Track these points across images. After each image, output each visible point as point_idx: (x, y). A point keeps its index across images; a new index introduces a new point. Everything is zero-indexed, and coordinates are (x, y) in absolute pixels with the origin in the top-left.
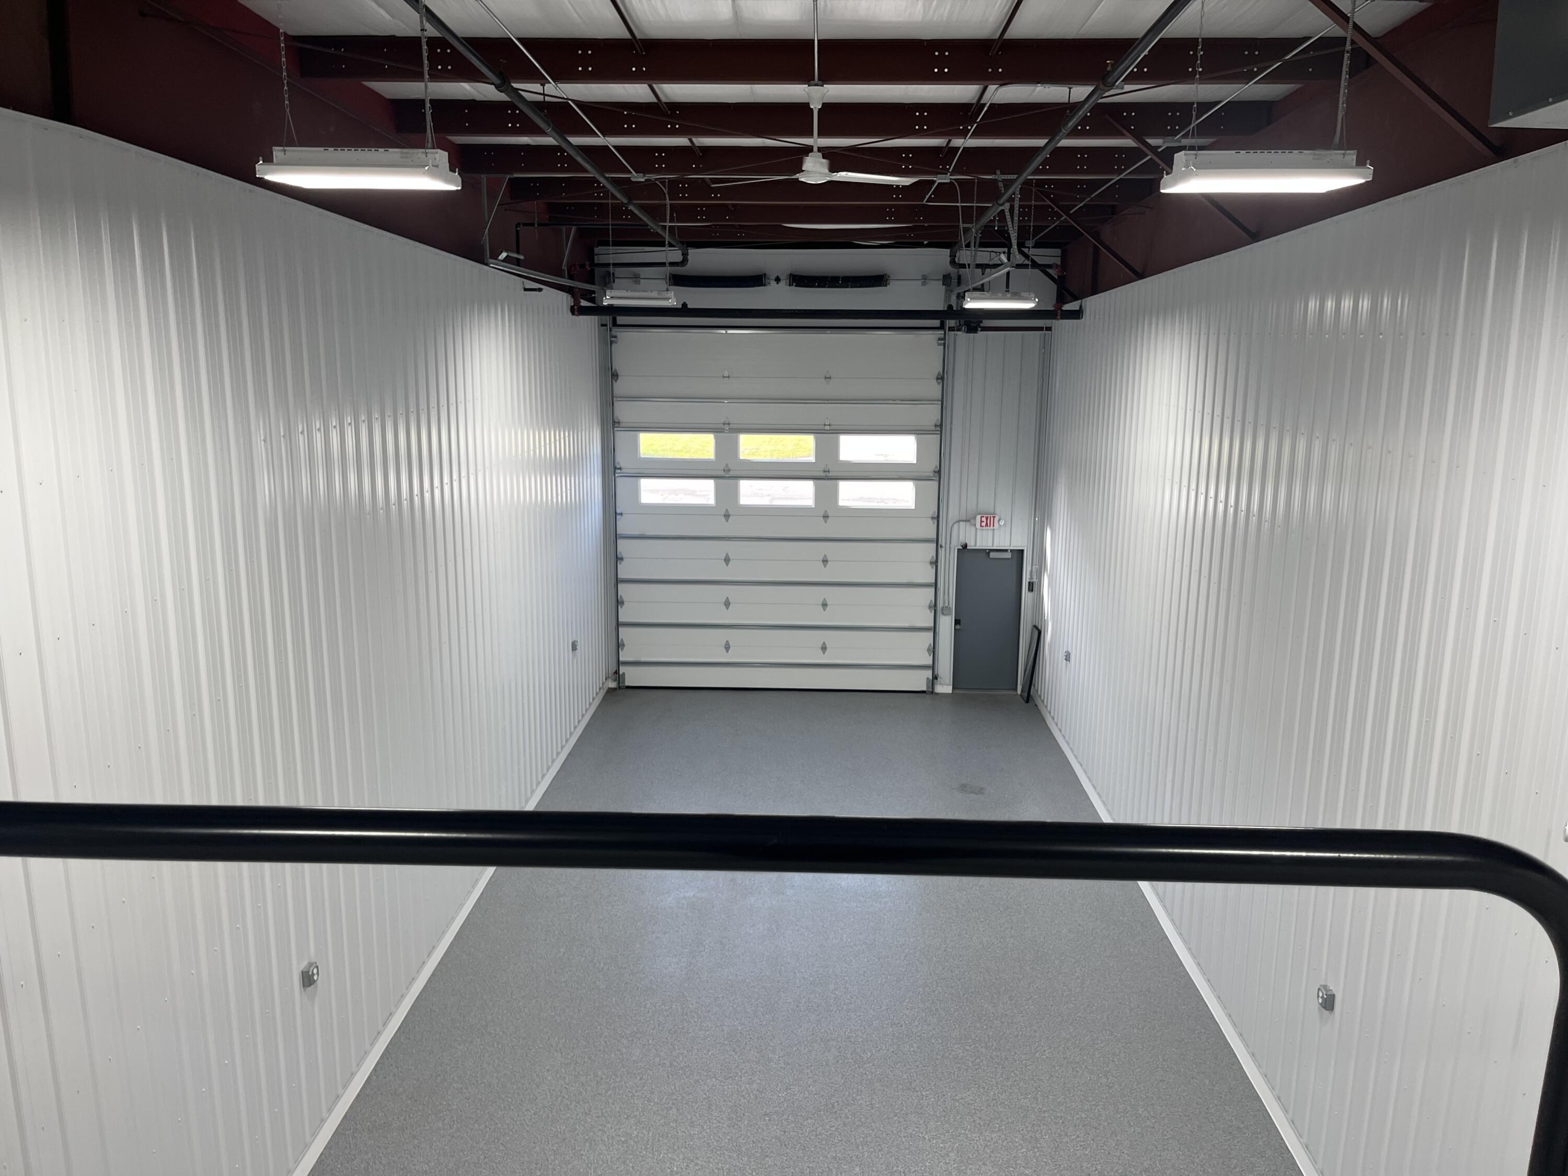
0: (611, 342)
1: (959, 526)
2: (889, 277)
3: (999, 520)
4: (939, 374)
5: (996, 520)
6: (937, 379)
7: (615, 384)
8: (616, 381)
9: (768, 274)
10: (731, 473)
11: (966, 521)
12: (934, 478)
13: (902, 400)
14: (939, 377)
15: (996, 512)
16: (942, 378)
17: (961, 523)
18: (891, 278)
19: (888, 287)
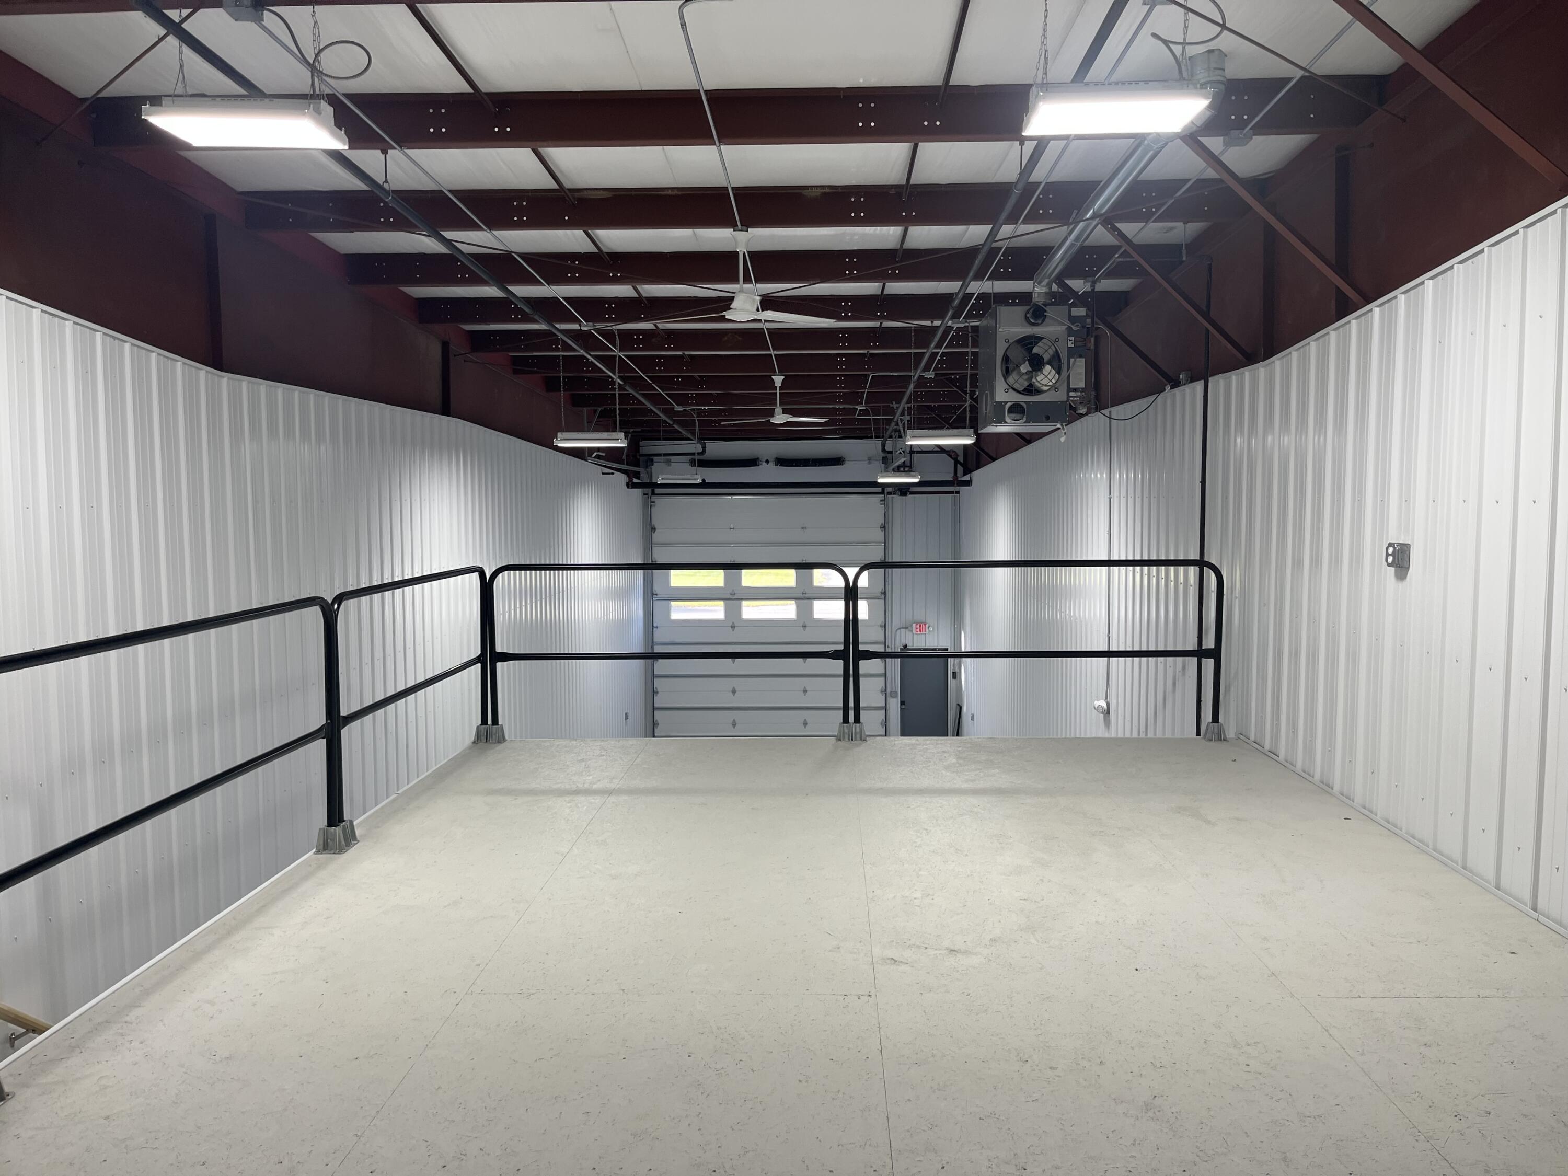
0: (651, 506)
1: (901, 631)
2: (844, 459)
3: (929, 627)
4: (882, 524)
5: (927, 626)
6: (881, 528)
7: (654, 535)
8: (654, 532)
9: (760, 457)
10: (736, 597)
11: (905, 628)
12: (881, 597)
13: (857, 543)
14: (882, 526)
15: (927, 622)
16: (884, 527)
17: (902, 630)
18: (846, 459)
19: (844, 465)
